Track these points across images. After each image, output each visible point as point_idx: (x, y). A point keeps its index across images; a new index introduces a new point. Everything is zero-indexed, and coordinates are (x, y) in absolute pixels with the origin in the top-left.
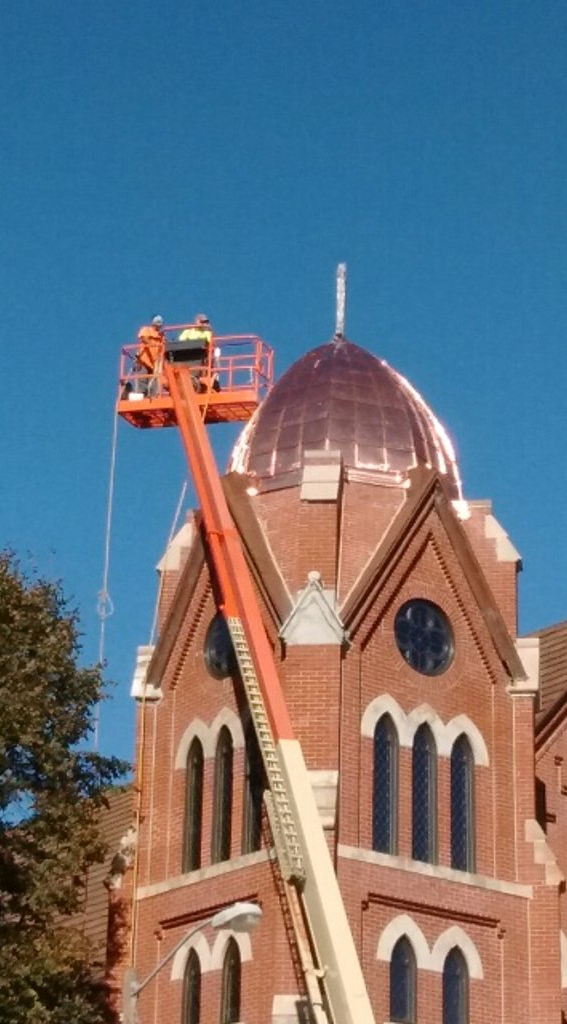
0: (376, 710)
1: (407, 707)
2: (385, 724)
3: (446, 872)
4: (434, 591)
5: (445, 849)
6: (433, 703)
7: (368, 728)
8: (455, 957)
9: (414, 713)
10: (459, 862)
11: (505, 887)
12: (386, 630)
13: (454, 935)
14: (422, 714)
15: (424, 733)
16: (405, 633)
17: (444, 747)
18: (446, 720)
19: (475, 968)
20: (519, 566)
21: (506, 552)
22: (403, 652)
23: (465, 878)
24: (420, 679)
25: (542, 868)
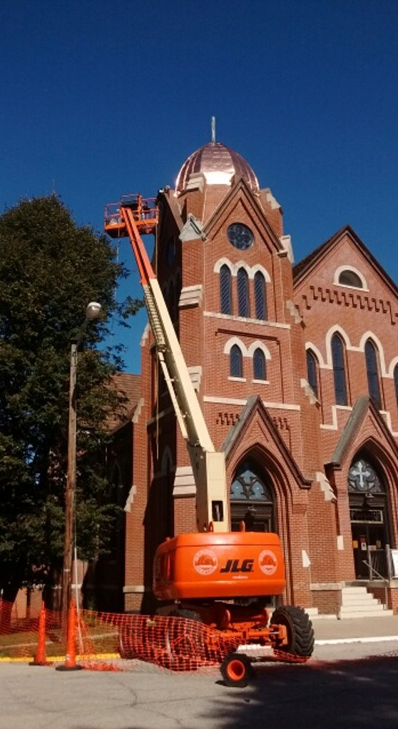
0: (220, 263)
1: (234, 262)
2: (225, 267)
3: (253, 320)
4: (244, 220)
5: (253, 312)
6: (245, 260)
7: (217, 269)
8: (259, 352)
9: (237, 264)
10: (259, 317)
11: (278, 325)
12: (223, 234)
13: (258, 344)
14: (240, 264)
15: (242, 271)
16: (231, 236)
17: (251, 275)
18: (251, 266)
19: (268, 356)
20: (280, 209)
21: (275, 205)
22: (232, 243)
23: (261, 322)
24: (240, 252)
25: (293, 317)
